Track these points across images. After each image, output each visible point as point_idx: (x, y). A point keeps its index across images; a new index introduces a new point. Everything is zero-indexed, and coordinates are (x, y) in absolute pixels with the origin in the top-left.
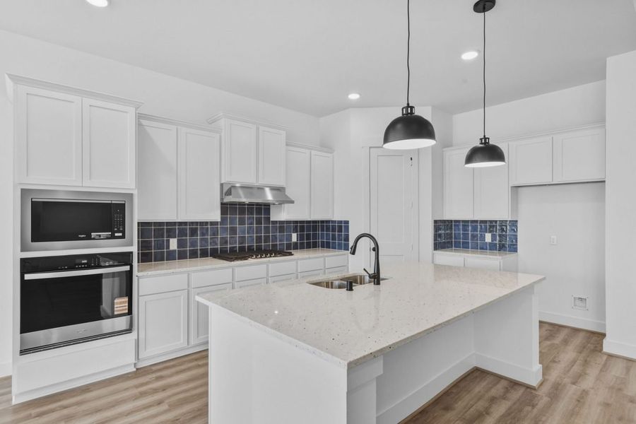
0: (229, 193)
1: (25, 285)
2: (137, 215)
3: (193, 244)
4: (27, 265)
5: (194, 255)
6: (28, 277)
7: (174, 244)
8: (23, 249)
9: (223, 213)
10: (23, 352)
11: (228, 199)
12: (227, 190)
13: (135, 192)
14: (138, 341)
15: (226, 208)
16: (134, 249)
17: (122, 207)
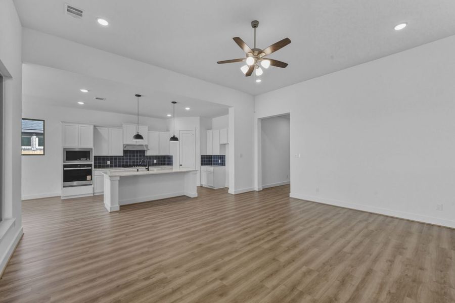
0: (125, 147)
1: (64, 171)
2: (93, 154)
3: (116, 162)
4: (65, 166)
5: (116, 166)
6: (65, 169)
7: (109, 163)
8: (64, 162)
9: (124, 153)
10: (64, 187)
11: (125, 149)
12: (125, 146)
13: (93, 148)
14: (94, 188)
15: (125, 152)
16: (93, 163)
17: (89, 152)
